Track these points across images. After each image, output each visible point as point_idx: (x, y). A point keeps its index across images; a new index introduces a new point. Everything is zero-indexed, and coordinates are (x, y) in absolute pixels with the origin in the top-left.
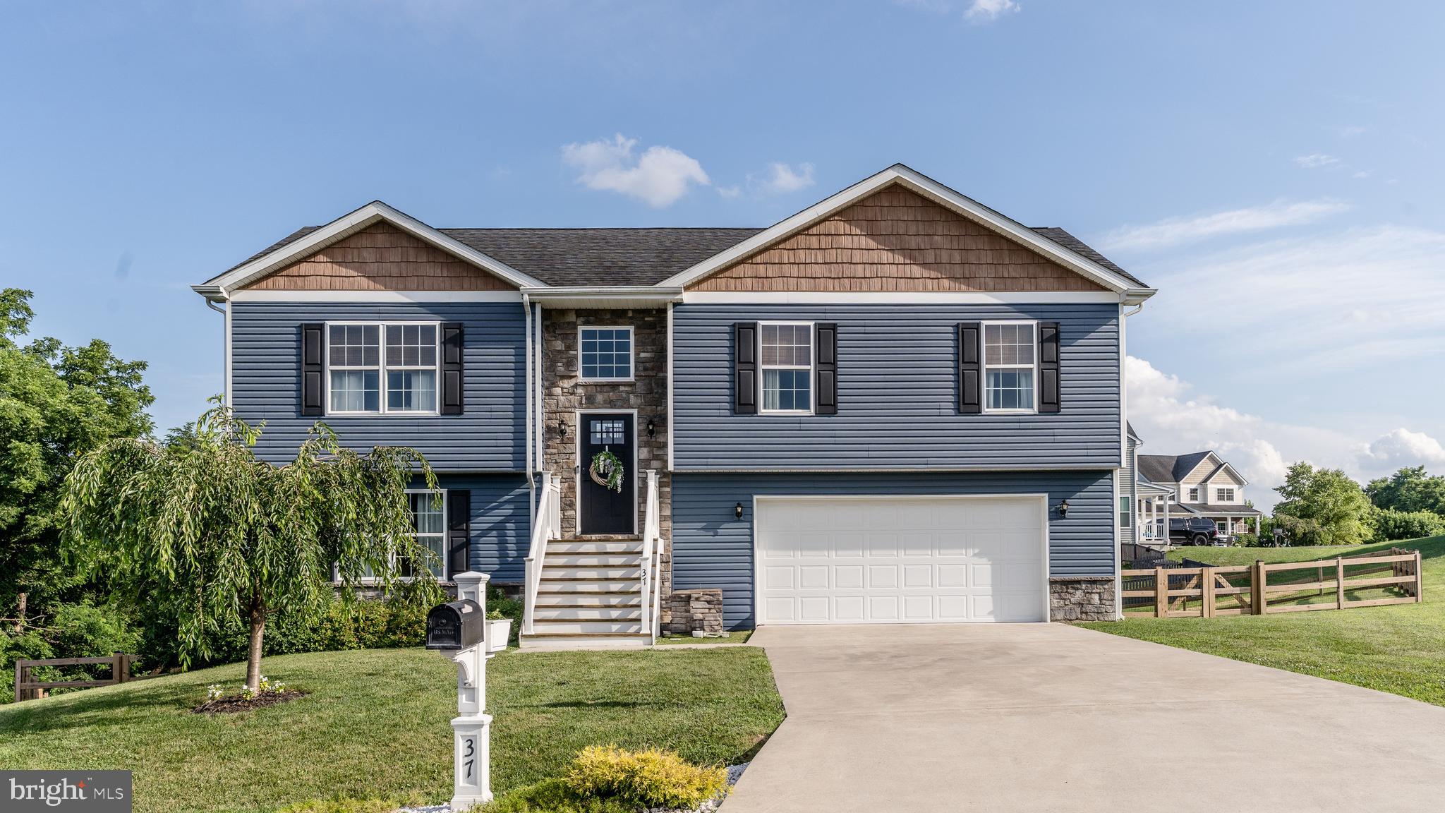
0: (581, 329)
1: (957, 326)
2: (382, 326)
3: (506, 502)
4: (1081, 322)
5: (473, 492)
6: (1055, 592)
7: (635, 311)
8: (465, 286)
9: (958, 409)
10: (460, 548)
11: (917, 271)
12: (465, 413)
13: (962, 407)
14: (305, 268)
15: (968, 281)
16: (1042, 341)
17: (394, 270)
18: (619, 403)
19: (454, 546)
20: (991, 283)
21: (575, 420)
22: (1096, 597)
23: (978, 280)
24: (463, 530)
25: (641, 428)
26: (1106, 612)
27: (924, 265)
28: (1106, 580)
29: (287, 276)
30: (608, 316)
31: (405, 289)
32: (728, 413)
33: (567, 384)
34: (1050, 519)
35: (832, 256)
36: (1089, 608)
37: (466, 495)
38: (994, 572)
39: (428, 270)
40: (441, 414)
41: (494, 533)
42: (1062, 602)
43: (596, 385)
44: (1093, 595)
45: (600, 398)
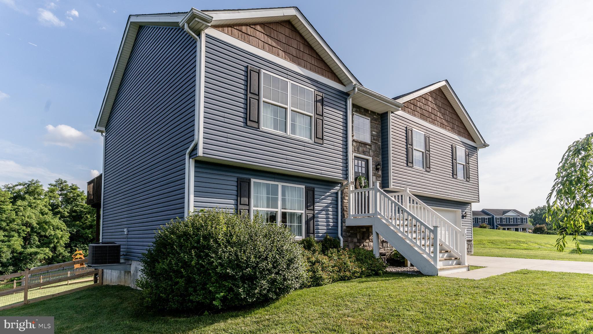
0: (354, 113)
1: (452, 145)
2: (289, 83)
3: (328, 196)
5: (316, 189)
7: (371, 111)
8: (324, 74)
9: (453, 176)
10: (310, 219)
12: (324, 144)
15: (453, 130)
16: (466, 156)
17: (294, 52)
18: (367, 153)
19: (308, 218)
24: (311, 210)
25: (373, 166)
29: (240, 31)
30: (363, 111)
31: (304, 67)
32: (405, 165)
34: (462, 218)
37: (313, 190)
40: (313, 142)
41: (324, 212)
43: (360, 142)
45: (361, 149)
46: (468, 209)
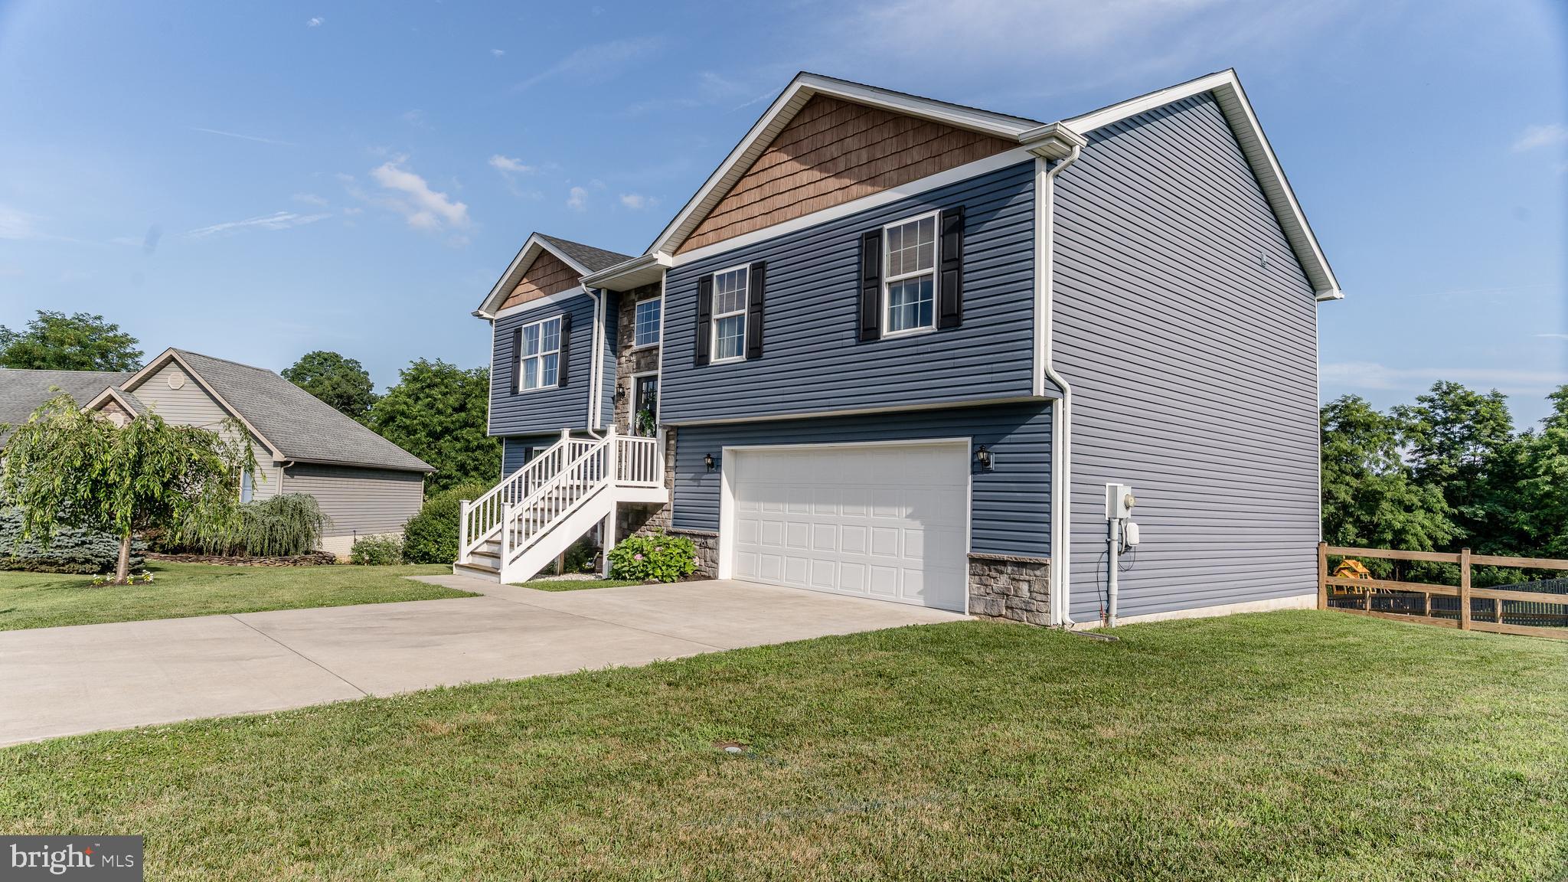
0: (637, 304)
1: (862, 237)
2: (542, 323)
4: (991, 197)
6: (974, 575)
9: (858, 336)
11: (833, 183)
12: (568, 384)
13: (861, 334)
16: (943, 235)
18: (651, 366)
20: (894, 175)
21: (631, 384)
22: (1025, 587)
23: (882, 177)
26: (1038, 611)
27: (837, 175)
28: (1034, 564)
30: (650, 290)
31: (551, 295)
32: (692, 366)
33: (627, 353)
34: (973, 473)
36: (1016, 602)
38: (925, 536)
40: (559, 386)
42: (982, 589)
43: (642, 351)
44: (1021, 583)
45: (643, 362)
46: (1023, 432)
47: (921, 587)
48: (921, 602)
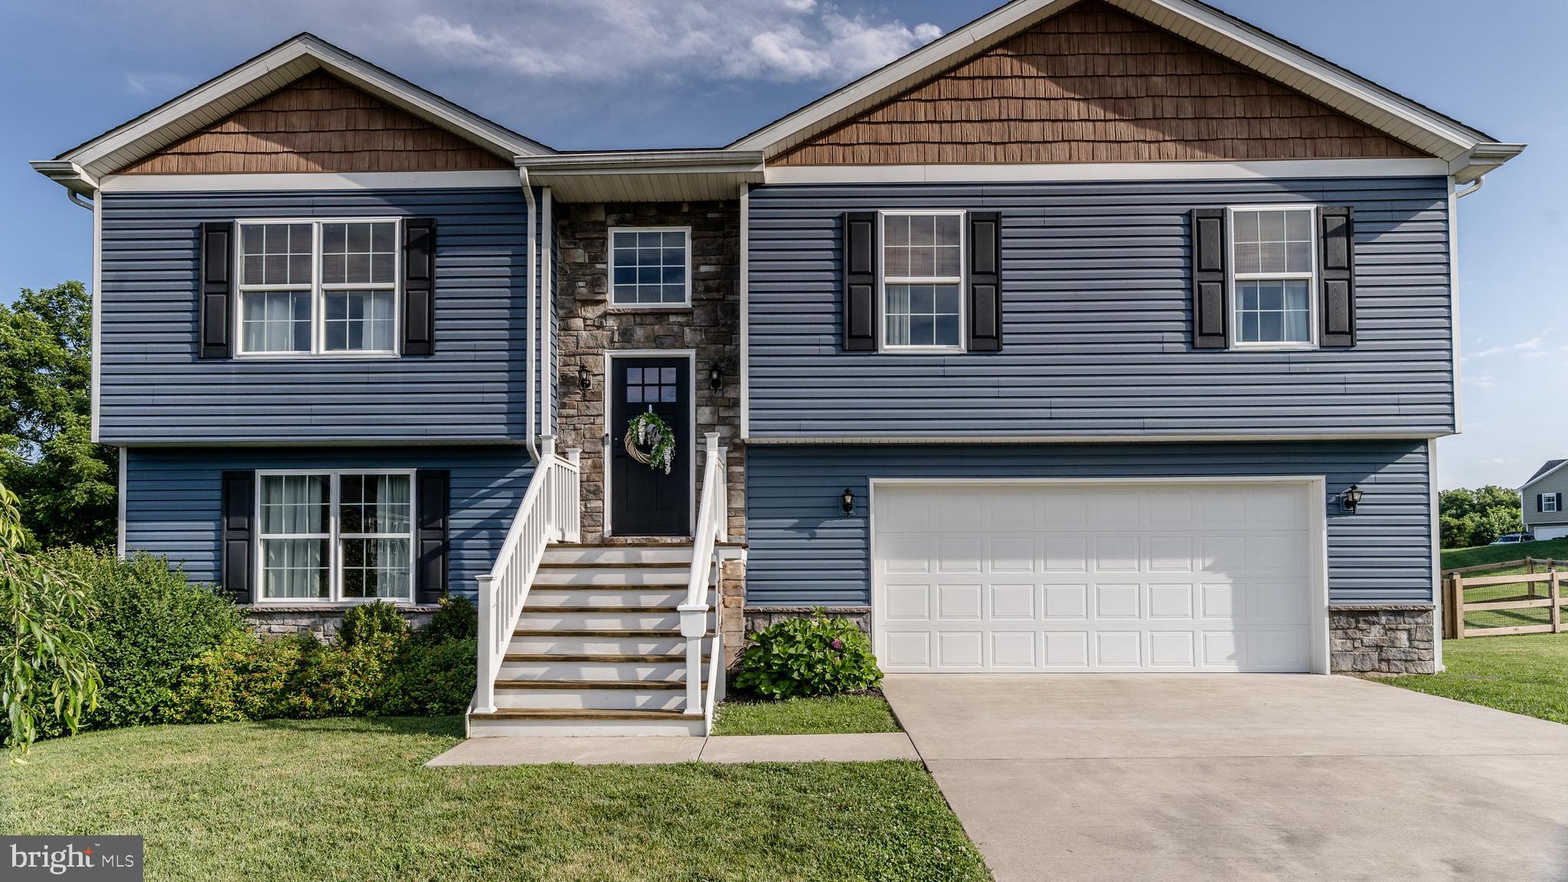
0: (612, 232)
1: (1189, 214)
2: (317, 225)
3: (497, 488)
4: (1388, 206)
5: (453, 474)
6: (1337, 628)
7: (693, 204)
8: (439, 164)
9: (1192, 343)
10: (434, 554)
11: (1125, 130)
12: (437, 353)
13: (1198, 341)
14: (206, 142)
15: (1207, 144)
16: (1325, 235)
17: (336, 144)
18: (668, 341)
19: (425, 552)
20: (1242, 147)
21: (604, 365)
22: (1404, 636)
23: (1221, 143)
24: (439, 528)
25: (700, 377)
26: (1420, 659)
27: (1136, 121)
28: (1420, 611)
29: (182, 154)
30: (653, 212)
31: (351, 170)
32: (832, 350)
33: (592, 312)
34: (1329, 515)
35: (992, 109)
36: (1392, 653)
37: (445, 476)
38: (1235, 592)
39: (386, 141)
40: (402, 355)
41: (484, 533)
42: (1349, 644)
43: (635, 314)
44: (1398, 632)
45: (639, 333)
46: (1394, 470)
47: (1231, 650)
48: (1234, 668)
